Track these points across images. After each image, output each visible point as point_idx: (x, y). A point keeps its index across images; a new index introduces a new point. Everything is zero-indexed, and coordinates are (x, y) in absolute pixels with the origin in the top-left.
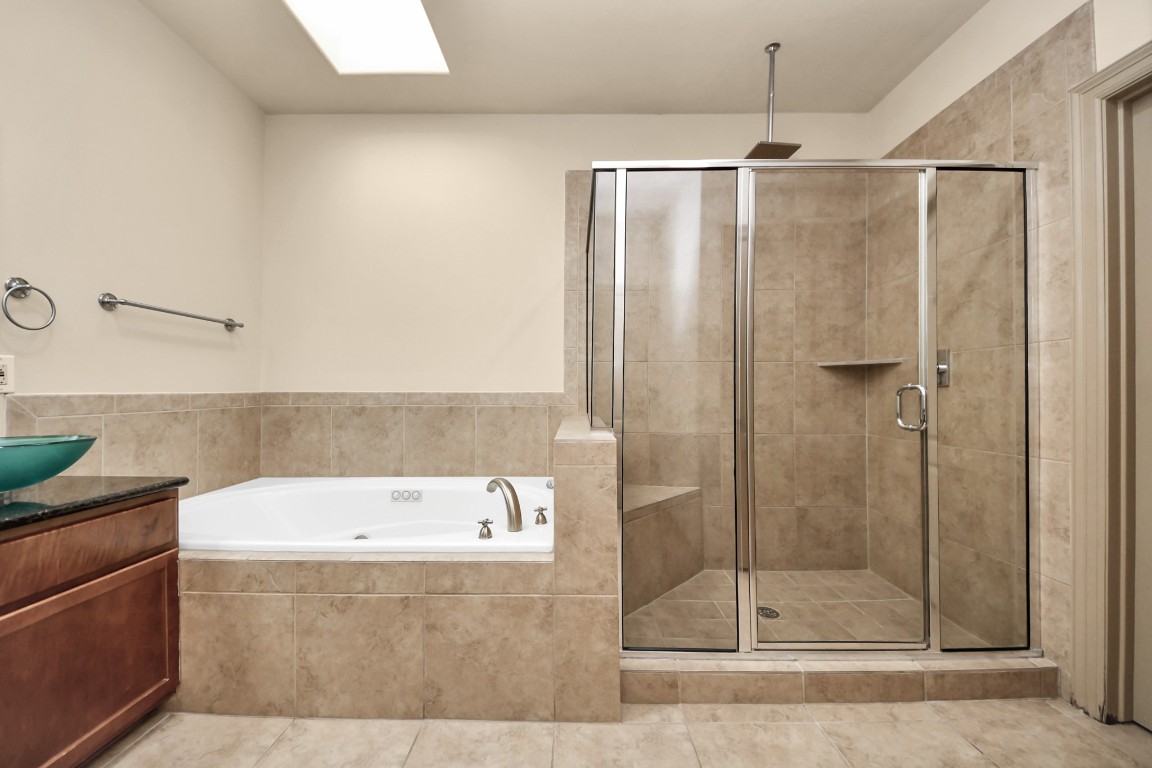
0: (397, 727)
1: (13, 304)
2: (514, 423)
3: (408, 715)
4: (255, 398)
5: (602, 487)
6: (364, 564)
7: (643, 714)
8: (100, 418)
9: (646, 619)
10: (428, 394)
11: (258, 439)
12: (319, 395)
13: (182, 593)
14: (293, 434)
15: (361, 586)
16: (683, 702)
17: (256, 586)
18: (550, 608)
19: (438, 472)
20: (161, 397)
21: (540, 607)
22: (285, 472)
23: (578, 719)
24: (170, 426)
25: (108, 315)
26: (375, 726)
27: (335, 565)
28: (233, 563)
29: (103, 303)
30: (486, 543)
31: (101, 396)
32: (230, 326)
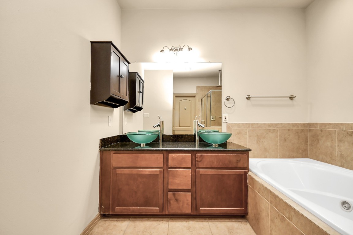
1: (227, 102)
4: (306, 125)
6: (288, 205)
8: (247, 129)
11: (306, 142)
12: (330, 124)
13: (249, 185)
14: (320, 142)
15: (287, 215)
17: (261, 192)
20: (265, 124)
22: (317, 158)
24: (268, 134)
25: (249, 101)
27: (280, 199)
29: (247, 98)
31: (247, 124)
32: (292, 98)
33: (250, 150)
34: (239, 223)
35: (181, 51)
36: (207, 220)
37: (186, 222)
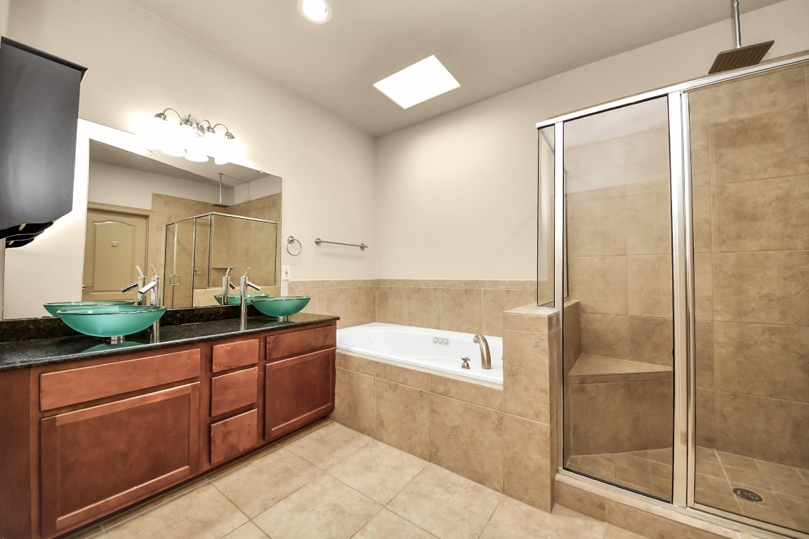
0: (417, 460)
1: (290, 246)
2: (508, 301)
3: (422, 457)
4: (374, 282)
5: (536, 347)
6: (403, 368)
7: (571, 516)
8: (315, 290)
9: (605, 462)
10: (454, 281)
12: (400, 281)
13: (337, 367)
14: (389, 301)
15: (401, 380)
16: (609, 522)
17: (361, 369)
18: (501, 420)
19: (459, 330)
20: (337, 281)
21: (494, 418)
22: (386, 321)
23: (521, 499)
24: (339, 295)
25: (318, 247)
26: (407, 456)
27: (391, 366)
28: (353, 357)
29: (316, 242)
30: (465, 371)
31: (315, 281)
32: (362, 247)
33: (338, 319)
34: (325, 428)
35: (210, 134)
36: (279, 445)
37: (246, 466)
